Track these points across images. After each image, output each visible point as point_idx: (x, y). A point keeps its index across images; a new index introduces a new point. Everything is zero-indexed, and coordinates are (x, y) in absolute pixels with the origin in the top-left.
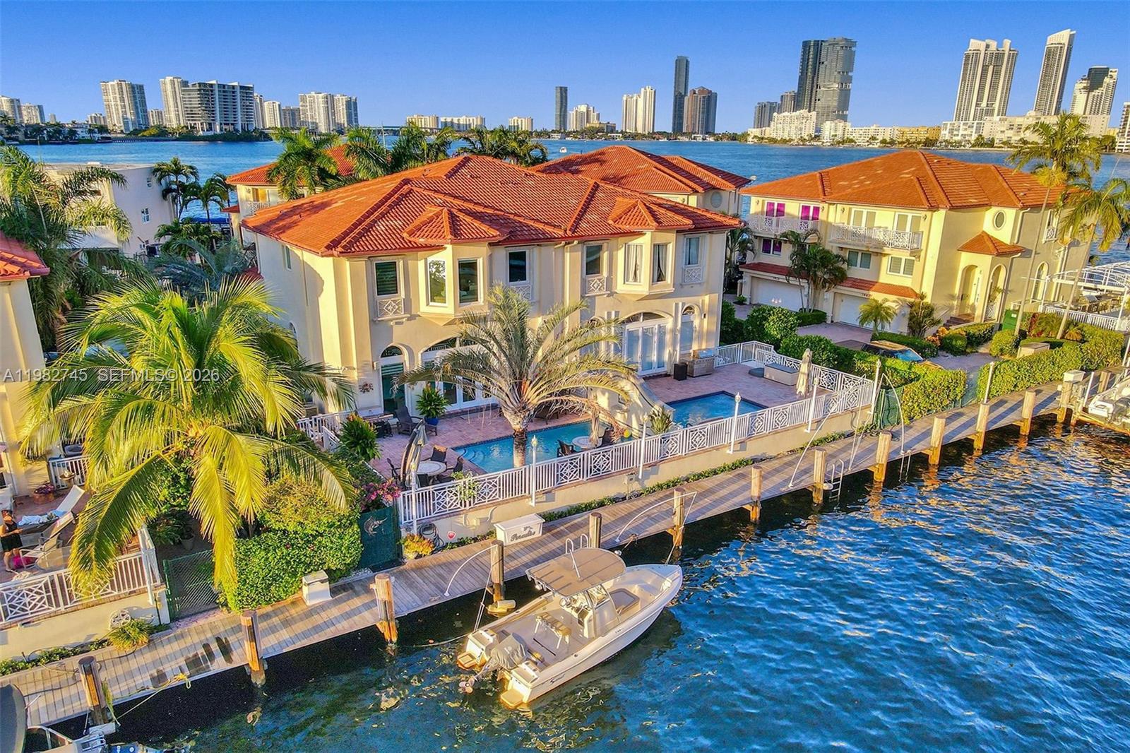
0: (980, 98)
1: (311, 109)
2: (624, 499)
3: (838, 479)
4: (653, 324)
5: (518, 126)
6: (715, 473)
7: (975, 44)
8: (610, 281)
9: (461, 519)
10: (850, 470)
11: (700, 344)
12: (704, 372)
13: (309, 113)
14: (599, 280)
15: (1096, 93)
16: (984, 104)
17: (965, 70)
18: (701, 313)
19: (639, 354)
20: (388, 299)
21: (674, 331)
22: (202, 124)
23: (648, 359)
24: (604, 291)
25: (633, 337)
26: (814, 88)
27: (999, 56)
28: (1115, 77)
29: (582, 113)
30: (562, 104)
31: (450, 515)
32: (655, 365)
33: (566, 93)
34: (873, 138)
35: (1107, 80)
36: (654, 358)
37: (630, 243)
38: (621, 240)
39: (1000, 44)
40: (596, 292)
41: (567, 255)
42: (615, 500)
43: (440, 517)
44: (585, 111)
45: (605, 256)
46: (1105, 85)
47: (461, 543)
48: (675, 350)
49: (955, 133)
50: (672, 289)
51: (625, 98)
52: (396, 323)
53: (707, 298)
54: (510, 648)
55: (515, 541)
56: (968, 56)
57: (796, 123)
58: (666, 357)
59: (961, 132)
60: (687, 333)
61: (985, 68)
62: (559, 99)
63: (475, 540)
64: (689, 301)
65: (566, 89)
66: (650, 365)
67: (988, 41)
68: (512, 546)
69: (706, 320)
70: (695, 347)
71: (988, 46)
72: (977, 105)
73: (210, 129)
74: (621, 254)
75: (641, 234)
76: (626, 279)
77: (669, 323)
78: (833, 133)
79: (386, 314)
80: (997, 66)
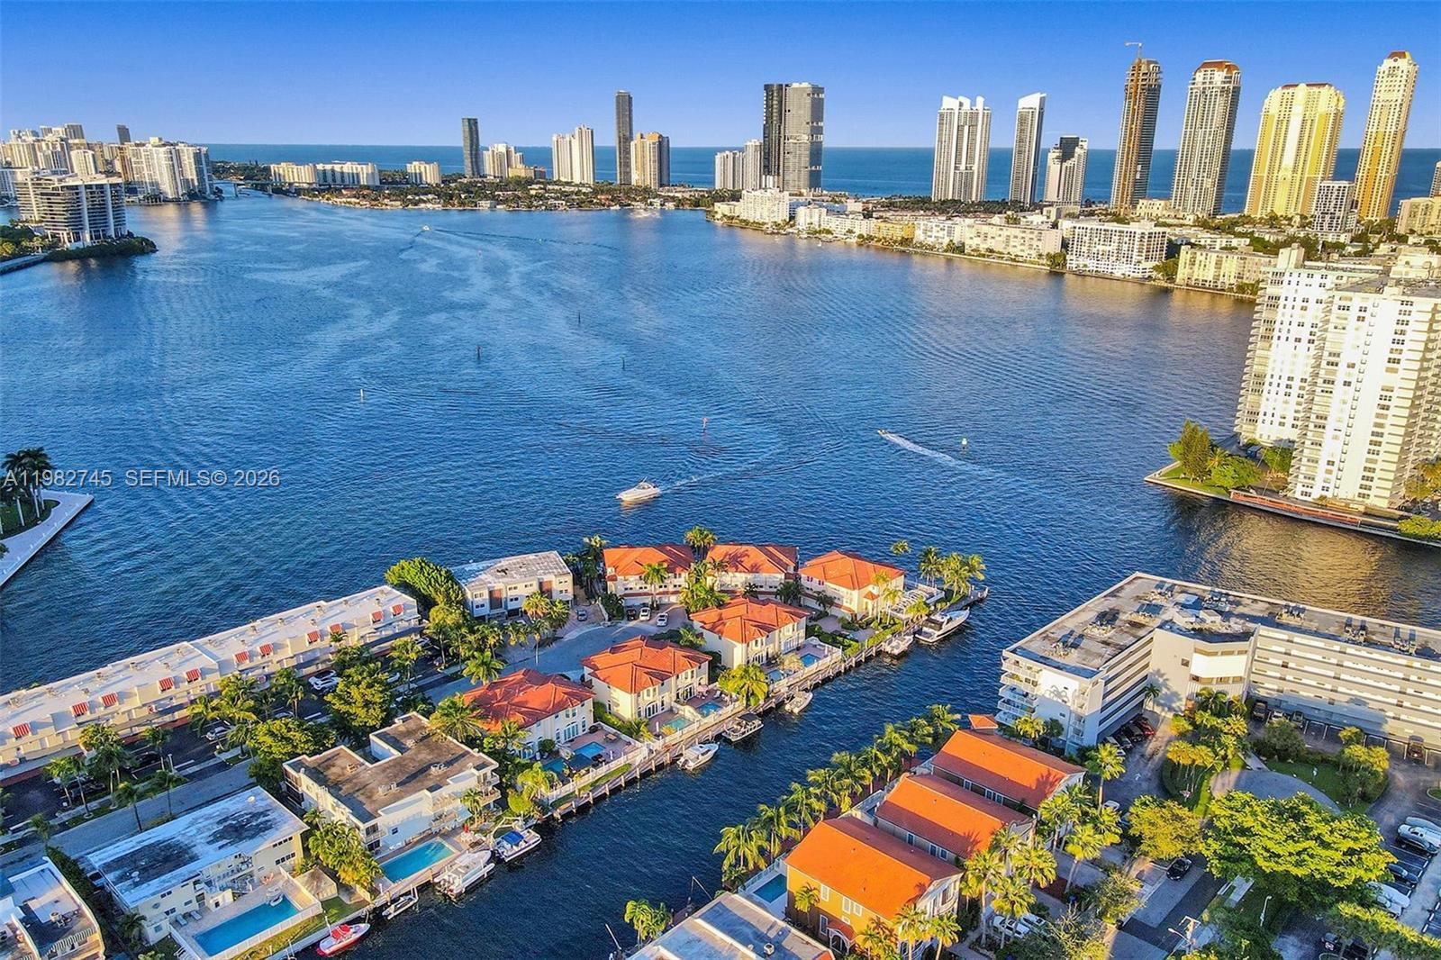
0: (958, 161)
1: (149, 166)
5: (420, 174)
7: (949, 103)
13: (146, 172)
15: (1068, 164)
16: (962, 167)
17: (941, 130)
22: (68, 234)
26: (782, 139)
27: (973, 116)
28: (1085, 147)
29: (500, 155)
30: (472, 140)
33: (476, 127)
34: (850, 231)
35: (1078, 150)
39: (973, 103)
44: (504, 151)
46: (1076, 155)
49: (929, 234)
51: (555, 139)
56: (942, 115)
57: (769, 204)
59: (934, 234)
61: (960, 129)
62: (467, 134)
65: (475, 121)
67: (962, 99)
71: (961, 104)
72: (956, 168)
73: (78, 239)
78: (808, 221)
80: (973, 126)
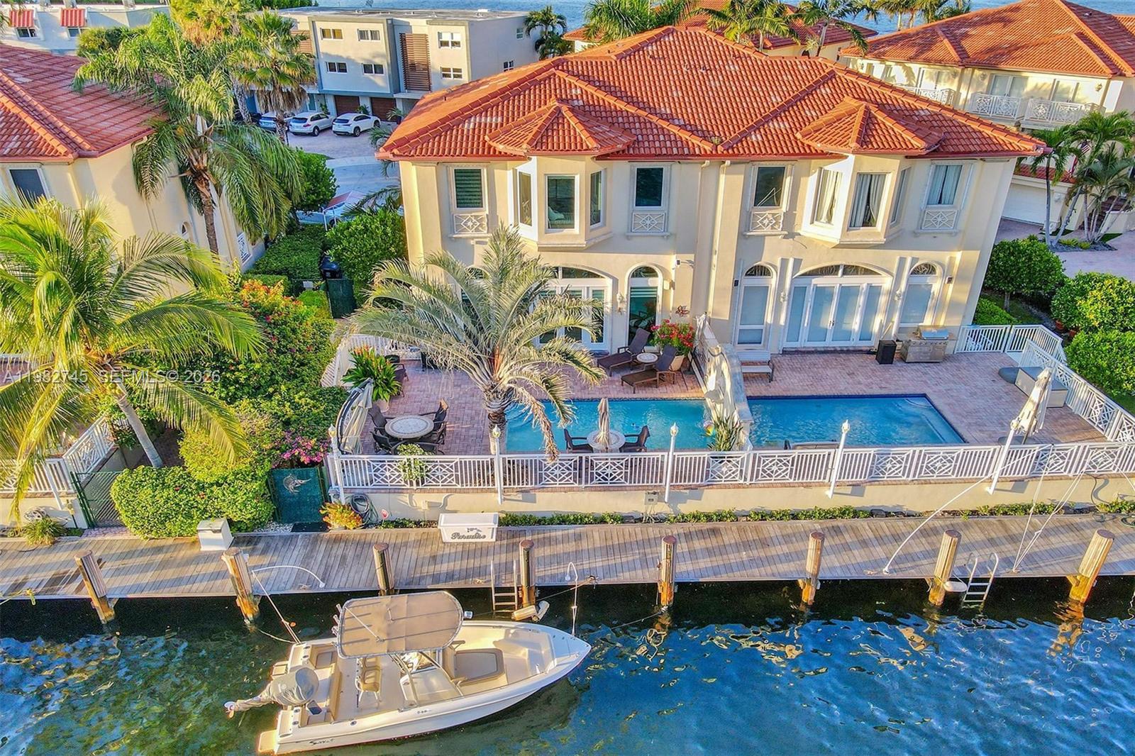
2: (640, 520)
3: (986, 580)
4: (862, 281)
6: (795, 516)
8: (790, 218)
9: (405, 498)
10: (1014, 572)
11: (936, 317)
12: (927, 359)
14: (773, 215)
18: (943, 275)
19: (831, 318)
20: (468, 214)
21: (892, 293)
23: (845, 327)
24: (779, 230)
25: (823, 295)
31: (390, 491)
32: (855, 337)
36: (855, 324)
37: (826, 168)
38: (815, 163)
40: (767, 231)
41: (723, 178)
42: (623, 519)
43: (378, 491)
45: (787, 182)
47: (398, 524)
48: (889, 320)
50: (882, 240)
52: (477, 243)
53: (958, 256)
54: (284, 687)
55: (457, 540)
58: (876, 328)
60: (916, 299)
63: (418, 524)
64: (925, 256)
66: (848, 335)
68: (451, 544)
69: (951, 286)
70: (928, 321)
74: (810, 183)
75: (840, 157)
76: (815, 217)
77: (886, 282)
79: (464, 230)
